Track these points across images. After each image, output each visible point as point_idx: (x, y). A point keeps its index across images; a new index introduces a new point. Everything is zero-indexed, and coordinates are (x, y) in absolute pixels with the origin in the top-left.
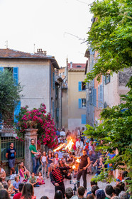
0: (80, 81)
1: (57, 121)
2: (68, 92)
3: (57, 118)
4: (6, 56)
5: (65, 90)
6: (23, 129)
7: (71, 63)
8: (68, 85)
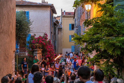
0: (71, 23)
1: (55, 49)
2: (62, 31)
3: (55, 47)
4: (21, 4)
5: (60, 29)
6: (32, 49)
7: (65, 11)
8: (62, 26)
